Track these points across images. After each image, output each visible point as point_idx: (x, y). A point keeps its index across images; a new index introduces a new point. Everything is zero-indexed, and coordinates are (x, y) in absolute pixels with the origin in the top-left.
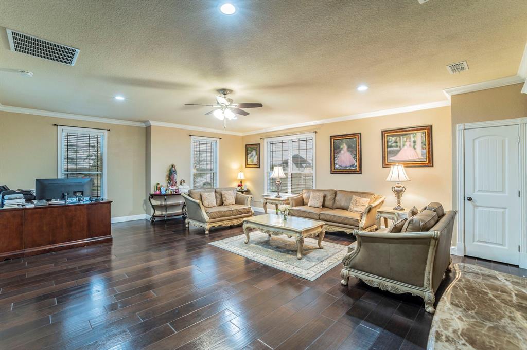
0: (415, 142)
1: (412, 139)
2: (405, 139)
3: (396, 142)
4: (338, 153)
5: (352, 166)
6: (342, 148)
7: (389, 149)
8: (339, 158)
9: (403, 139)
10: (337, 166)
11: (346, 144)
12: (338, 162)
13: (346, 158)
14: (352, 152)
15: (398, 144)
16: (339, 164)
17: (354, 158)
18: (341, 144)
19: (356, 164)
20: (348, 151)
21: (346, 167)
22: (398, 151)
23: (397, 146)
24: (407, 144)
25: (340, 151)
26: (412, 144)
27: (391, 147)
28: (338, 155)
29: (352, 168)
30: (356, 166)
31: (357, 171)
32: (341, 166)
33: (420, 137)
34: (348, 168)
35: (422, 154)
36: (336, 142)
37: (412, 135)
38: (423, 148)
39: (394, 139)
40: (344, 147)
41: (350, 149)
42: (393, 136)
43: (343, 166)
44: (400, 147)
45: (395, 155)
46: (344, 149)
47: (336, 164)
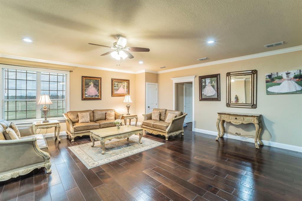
0: (124, 86)
1: (123, 85)
2: (121, 84)
3: (117, 85)
4: (87, 87)
5: (96, 95)
6: (90, 85)
7: (115, 88)
8: (88, 91)
9: (120, 84)
10: (87, 96)
11: (93, 83)
12: (88, 93)
13: (92, 91)
14: (96, 87)
15: (118, 86)
16: (88, 94)
17: (97, 91)
18: (90, 82)
19: (98, 95)
20: (94, 87)
21: (93, 96)
22: (118, 89)
23: (118, 87)
24: (122, 86)
25: (89, 86)
26: (123, 87)
27: (115, 87)
28: (87, 89)
29: (96, 97)
30: (99, 96)
31: (100, 98)
32: (89, 96)
33: (125, 84)
34: (94, 97)
35: (126, 91)
36: (86, 81)
37: (123, 83)
38: (127, 89)
39: (117, 83)
40: (92, 84)
41: (95, 86)
42: (116, 82)
43: (90, 95)
44: (119, 87)
45: (117, 91)
46: (91, 85)
47: (86, 94)
